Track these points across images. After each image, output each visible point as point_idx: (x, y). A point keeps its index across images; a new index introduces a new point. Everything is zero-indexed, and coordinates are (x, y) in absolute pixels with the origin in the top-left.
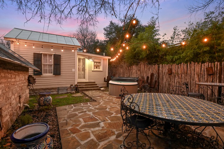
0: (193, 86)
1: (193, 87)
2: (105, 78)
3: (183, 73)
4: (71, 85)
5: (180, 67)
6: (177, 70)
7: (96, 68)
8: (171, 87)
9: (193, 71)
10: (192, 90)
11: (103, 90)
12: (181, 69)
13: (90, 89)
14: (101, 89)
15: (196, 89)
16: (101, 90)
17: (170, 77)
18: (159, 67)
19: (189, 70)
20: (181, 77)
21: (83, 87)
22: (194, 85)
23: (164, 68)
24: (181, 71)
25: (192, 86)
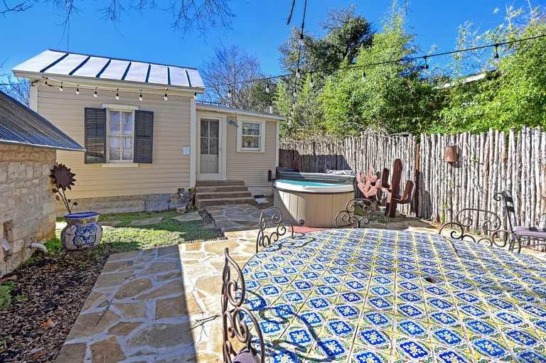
0: (528, 199)
1: (528, 204)
2: (270, 172)
3: (493, 161)
4: (179, 190)
5: (482, 141)
6: (475, 152)
7: (246, 144)
8: (455, 202)
9: (528, 155)
10: (524, 213)
11: (262, 204)
12: (486, 147)
13: (227, 201)
14: (257, 200)
15: (537, 209)
16: (257, 203)
17: (451, 170)
18: (418, 141)
19: (514, 150)
20: (486, 173)
21: (209, 196)
22: (530, 198)
23: (433, 144)
24: (486, 152)
25: (523, 200)
